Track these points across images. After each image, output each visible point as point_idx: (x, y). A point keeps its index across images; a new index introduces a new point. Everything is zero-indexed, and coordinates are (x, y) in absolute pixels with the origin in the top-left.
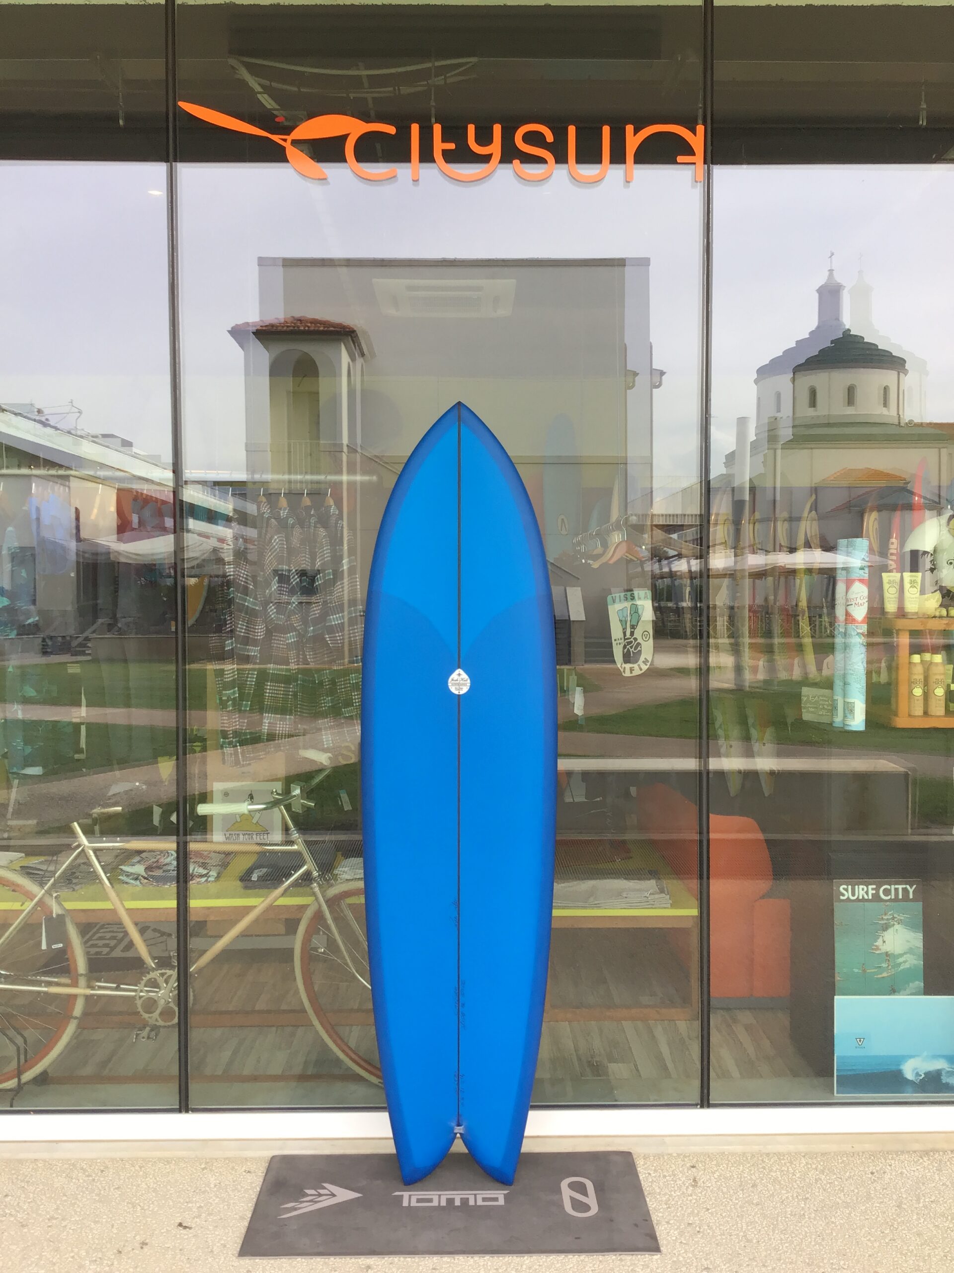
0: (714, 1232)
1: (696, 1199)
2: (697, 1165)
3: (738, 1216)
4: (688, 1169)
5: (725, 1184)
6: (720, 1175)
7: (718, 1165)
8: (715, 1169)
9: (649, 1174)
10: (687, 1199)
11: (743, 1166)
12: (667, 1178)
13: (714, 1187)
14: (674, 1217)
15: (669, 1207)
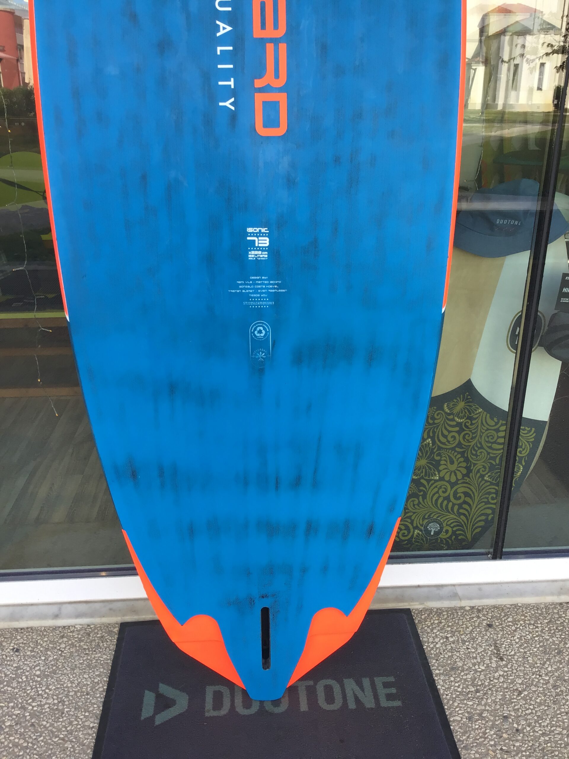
0: (534, 731)
1: (503, 676)
2: (494, 623)
3: (554, 703)
4: (486, 631)
5: (529, 651)
6: (520, 639)
7: (515, 622)
8: (513, 628)
9: (447, 638)
10: (494, 677)
11: (541, 623)
12: (467, 643)
13: (519, 657)
14: (485, 705)
15: (477, 691)
